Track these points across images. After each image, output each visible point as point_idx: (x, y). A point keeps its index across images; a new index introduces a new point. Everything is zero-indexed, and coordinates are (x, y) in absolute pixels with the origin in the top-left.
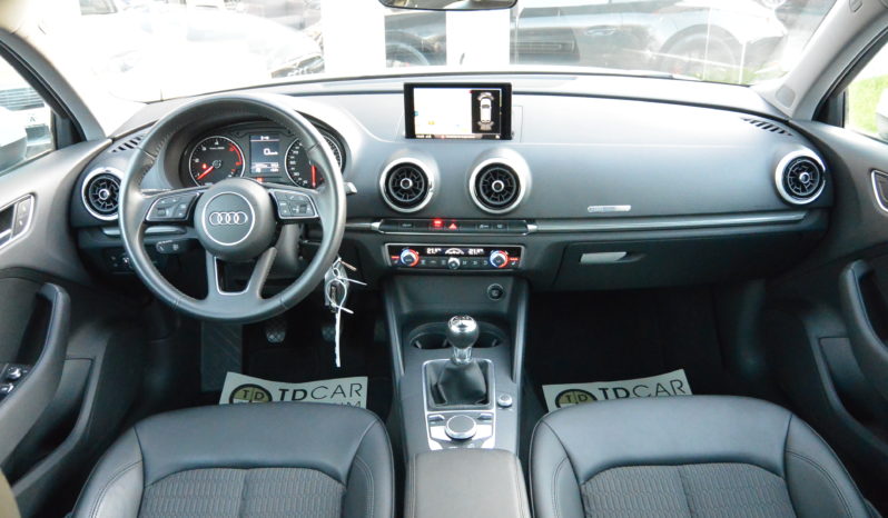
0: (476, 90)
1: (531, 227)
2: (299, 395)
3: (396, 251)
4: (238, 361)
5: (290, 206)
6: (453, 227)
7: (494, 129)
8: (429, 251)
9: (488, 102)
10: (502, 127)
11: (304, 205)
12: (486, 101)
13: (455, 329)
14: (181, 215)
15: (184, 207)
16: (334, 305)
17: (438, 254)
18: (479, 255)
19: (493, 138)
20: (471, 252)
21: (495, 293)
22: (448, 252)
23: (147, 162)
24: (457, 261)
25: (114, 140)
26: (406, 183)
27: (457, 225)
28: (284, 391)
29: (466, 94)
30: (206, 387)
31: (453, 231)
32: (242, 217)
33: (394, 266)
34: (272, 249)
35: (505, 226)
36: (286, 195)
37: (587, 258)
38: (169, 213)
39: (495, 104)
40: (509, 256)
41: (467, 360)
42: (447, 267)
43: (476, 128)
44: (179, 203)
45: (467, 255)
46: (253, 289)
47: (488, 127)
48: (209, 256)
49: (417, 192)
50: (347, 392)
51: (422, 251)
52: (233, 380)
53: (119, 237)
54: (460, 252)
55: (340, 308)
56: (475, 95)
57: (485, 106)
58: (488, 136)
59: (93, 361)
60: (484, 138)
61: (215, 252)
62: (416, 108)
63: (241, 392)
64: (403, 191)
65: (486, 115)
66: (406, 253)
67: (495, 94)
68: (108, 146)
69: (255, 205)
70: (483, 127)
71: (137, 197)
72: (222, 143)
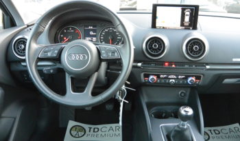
0: (184, 8)
1: (208, 67)
2: (96, 130)
3: (147, 76)
4: (73, 117)
5: (107, 53)
6: (173, 66)
7: (190, 25)
8: (161, 76)
9: (188, 13)
10: (193, 24)
11: (113, 52)
12: (187, 13)
13: (183, 112)
14: (55, 55)
15: (56, 52)
16: (120, 98)
17: (165, 78)
18: (183, 78)
19: (189, 29)
20: (180, 77)
21: (183, 95)
22: (170, 77)
23: (41, 30)
24: (174, 80)
25: (28, 26)
26: (155, 46)
27: (176, 65)
28: (90, 128)
29: (179, 9)
30: (61, 126)
31: (173, 68)
32: (84, 56)
33: (145, 82)
34: (96, 73)
35: (196, 66)
36: (105, 48)
37: (227, 81)
38: (49, 54)
39: (191, 14)
40: (196, 79)
41: (185, 127)
42: (169, 83)
43: (182, 24)
44: (54, 50)
45: (178, 78)
46: (88, 92)
47: (188, 24)
48: (67, 75)
49: (160, 50)
50: (114, 129)
51: (158, 77)
52: (71, 123)
53: (26, 66)
54: (175, 77)
55: (123, 100)
56: (183, 10)
57: (187, 15)
58: (187, 28)
59: (15, 119)
60: (185, 29)
61: (70, 73)
62: (157, 15)
63: (74, 128)
64: (154, 49)
65: (187, 19)
66: (151, 77)
67: (192, 10)
68: (25, 28)
69: (91, 51)
70: (185, 24)
71: (34, 46)
72: (73, 29)
